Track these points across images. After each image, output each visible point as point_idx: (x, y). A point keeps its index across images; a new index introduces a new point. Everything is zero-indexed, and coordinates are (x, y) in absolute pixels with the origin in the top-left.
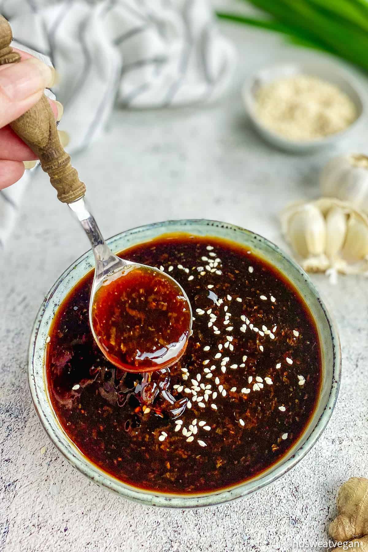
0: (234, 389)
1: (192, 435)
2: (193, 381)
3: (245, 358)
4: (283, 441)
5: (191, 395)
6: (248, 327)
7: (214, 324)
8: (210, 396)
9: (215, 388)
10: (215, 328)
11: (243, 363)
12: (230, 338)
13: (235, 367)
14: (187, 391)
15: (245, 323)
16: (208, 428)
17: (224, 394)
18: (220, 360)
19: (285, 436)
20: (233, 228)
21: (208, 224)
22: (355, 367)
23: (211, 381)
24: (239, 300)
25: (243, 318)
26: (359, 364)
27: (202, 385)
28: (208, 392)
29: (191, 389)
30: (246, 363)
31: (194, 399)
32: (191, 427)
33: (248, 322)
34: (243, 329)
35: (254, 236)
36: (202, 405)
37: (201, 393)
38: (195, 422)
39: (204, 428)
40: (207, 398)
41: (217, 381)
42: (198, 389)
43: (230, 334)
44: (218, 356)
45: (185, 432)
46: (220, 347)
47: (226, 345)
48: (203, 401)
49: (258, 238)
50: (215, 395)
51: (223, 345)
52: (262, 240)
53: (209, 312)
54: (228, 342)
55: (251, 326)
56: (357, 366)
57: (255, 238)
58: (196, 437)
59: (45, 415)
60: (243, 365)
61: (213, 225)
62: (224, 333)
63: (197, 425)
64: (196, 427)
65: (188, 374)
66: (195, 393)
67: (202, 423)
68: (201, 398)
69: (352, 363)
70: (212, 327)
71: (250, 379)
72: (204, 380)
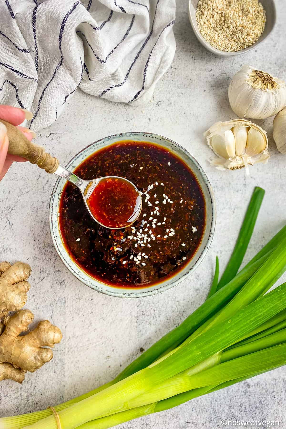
0: (159, 236)
1: (139, 260)
2: (138, 233)
3: (165, 219)
4: (183, 261)
5: (137, 241)
6: (167, 200)
7: (148, 200)
8: (147, 240)
9: (149, 236)
10: (149, 203)
11: (164, 221)
12: (157, 208)
13: (159, 224)
14: (135, 238)
15: (165, 198)
16: (146, 257)
17: (154, 239)
18: (152, 221)
19: (184, 258)
20: (159, 138)
21: (144, 136)
22: (232, 213)
23: (147, 233)
24: (162, 184)
25: (164, 195)
26: (235, 211)
27: (143, 235)
28: (145, 239)
29: (137, 237)
30: (165, 221)
31: (139, 242)
32: (138, 256)
33: (167, 198)
34: (164, 202)
35: (172, 143)
36: (143, 245)
37: (142, 239)
38: (140, 254)
39: (145, 257)
40: (145, 241)
41: (151, 232)
42: (141, 237)
43: (157, 205)
44: (151, 218)
45: (135, 259)
46: (152, 213)
47: (155, 212)
48: (143, 243)
49: (175, 145)
50: (149, 240)
51: (153, 212)
52: (177, 146)
53: (145, 193)
54: (156, 211)
55: (169, 200)
56: (234, 212)
57: (173, 145)
58: (141, 261)
59: (65, 260)
60: (164, 223)
61: (146, 136)
62: (154, 205)
63: (141, 255)
64: (140, 256)
65: (135, 230)
66: (139, 239)
67: (143, 254)
68: (142, 242)
69: (231, 210)
70: (147, 202)
71: (168, 230)
72: (144, 232)
